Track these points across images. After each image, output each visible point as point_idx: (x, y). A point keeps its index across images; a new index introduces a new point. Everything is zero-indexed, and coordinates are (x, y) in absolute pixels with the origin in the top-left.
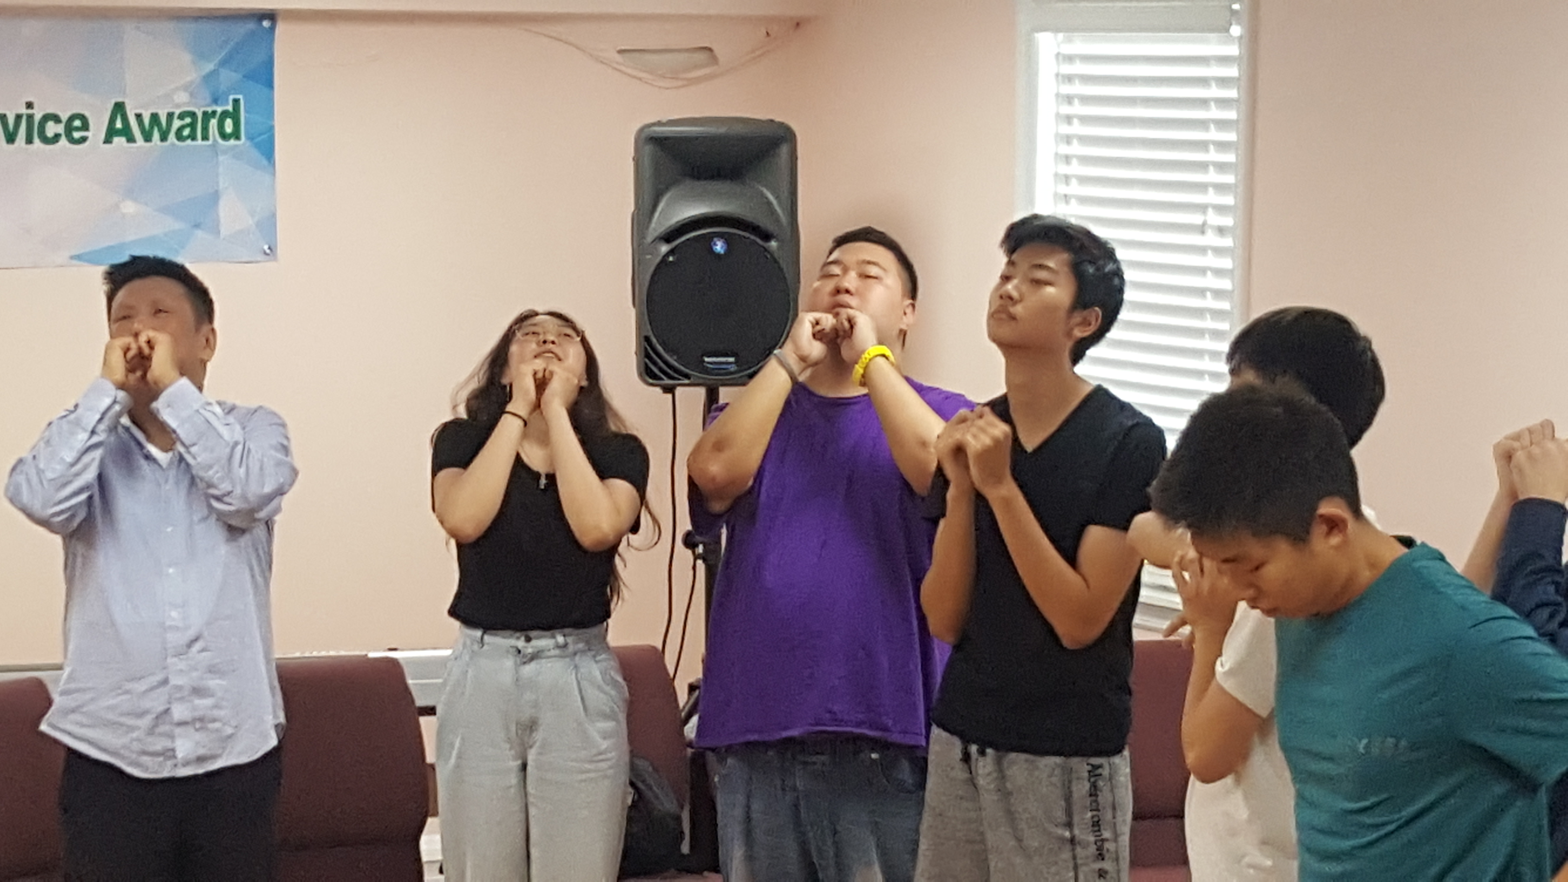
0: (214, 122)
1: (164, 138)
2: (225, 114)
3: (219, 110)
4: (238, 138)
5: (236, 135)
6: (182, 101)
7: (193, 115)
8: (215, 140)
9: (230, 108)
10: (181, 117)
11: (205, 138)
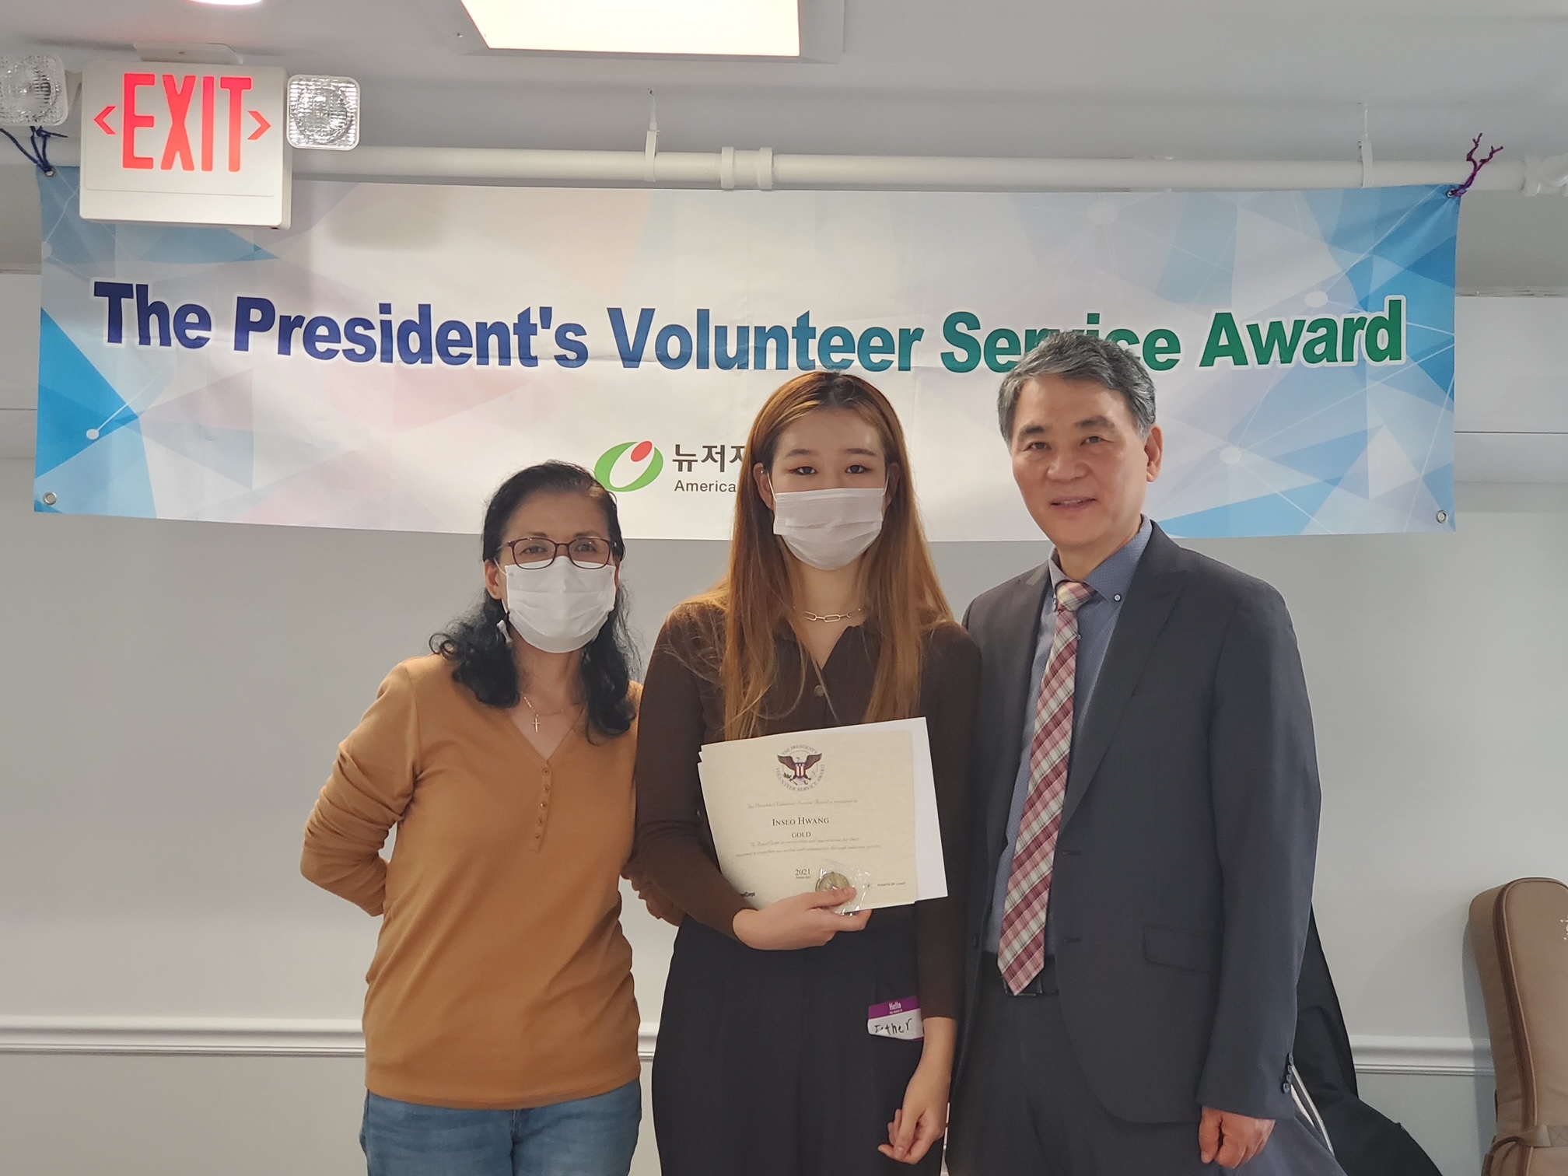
0: (1361, 335)
1: (1286, 357)
2: (1378, 323)
3: (1370, 317)
4: (1397, 356)
5: (1394, 352)
6: (1316, 305)
7: (1330, 324)
8: (1362, 360)
9: (1386, 315)
10: (1313, 328)
11: (1348, 356)
